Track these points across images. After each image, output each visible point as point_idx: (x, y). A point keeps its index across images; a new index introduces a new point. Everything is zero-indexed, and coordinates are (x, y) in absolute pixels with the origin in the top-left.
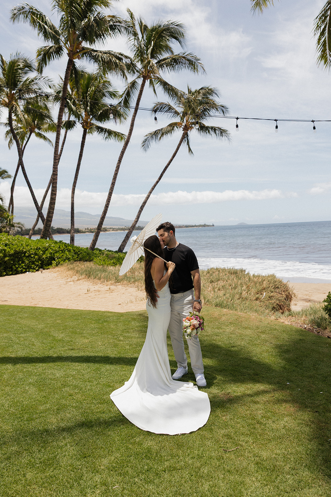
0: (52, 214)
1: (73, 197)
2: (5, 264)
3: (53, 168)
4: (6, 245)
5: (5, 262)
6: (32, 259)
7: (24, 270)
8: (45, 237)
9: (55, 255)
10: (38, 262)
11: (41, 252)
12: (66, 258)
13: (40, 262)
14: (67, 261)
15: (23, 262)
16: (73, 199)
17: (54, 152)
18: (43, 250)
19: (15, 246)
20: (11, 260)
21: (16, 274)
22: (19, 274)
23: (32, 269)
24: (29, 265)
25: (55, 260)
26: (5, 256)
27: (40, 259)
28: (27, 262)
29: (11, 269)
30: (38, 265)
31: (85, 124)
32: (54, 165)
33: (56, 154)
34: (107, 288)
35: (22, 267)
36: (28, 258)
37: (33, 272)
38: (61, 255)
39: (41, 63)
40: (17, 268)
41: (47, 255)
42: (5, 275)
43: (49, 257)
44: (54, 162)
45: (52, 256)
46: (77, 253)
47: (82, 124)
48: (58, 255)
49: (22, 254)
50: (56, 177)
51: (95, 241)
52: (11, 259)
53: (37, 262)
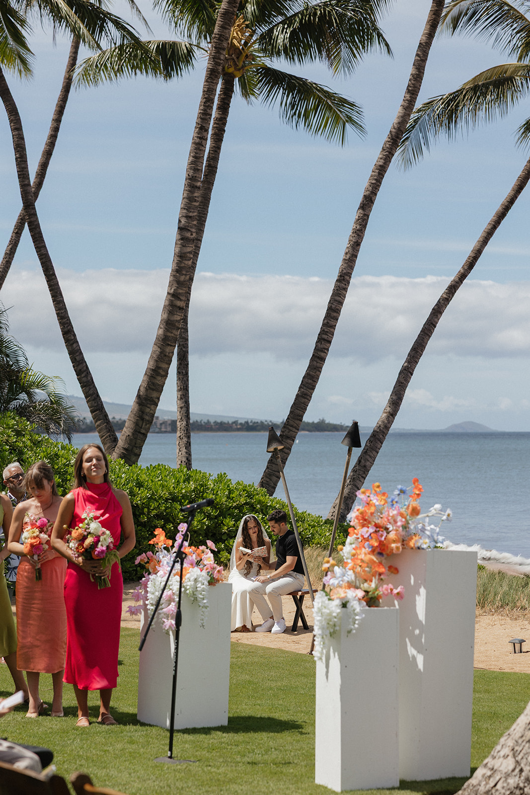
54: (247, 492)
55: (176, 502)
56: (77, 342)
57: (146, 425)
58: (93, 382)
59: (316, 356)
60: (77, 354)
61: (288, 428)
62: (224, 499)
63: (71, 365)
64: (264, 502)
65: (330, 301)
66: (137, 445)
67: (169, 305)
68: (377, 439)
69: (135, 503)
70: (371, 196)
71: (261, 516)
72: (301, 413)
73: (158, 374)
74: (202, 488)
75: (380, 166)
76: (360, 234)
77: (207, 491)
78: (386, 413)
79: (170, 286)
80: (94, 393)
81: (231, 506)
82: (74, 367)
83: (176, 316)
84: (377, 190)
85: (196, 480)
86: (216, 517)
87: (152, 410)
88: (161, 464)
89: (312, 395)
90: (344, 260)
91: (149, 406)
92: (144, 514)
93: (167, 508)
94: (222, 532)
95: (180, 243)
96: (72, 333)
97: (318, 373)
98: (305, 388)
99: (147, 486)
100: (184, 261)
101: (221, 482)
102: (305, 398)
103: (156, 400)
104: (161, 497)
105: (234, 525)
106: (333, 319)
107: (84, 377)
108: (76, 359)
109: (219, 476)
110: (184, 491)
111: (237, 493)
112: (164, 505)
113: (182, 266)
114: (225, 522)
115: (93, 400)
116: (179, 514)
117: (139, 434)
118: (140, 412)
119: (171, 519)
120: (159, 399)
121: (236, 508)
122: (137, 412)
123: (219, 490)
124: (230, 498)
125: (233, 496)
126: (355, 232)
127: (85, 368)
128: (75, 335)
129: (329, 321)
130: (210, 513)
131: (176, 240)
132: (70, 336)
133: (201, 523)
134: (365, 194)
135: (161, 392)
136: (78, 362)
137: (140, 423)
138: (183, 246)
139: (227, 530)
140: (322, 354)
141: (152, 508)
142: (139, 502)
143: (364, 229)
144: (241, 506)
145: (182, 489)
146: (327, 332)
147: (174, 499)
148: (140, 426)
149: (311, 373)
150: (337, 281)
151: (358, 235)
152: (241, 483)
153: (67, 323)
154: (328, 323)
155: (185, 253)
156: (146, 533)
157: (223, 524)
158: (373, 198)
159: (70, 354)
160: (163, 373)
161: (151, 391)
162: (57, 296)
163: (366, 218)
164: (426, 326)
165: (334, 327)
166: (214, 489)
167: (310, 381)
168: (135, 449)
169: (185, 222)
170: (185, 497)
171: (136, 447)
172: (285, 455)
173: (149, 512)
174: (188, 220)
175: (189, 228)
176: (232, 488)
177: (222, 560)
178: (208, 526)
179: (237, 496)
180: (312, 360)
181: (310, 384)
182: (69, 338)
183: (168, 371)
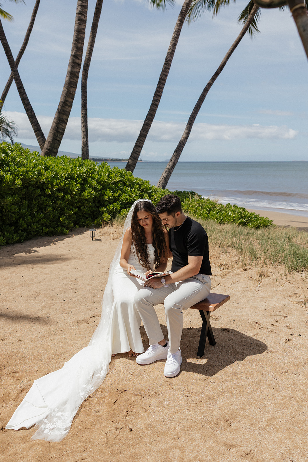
54: (121, 174)
55: (73, 180)
56: (26, 94)
57: (60, 135)
58: (35, 116)
59: (153, 104)
60: (26, 100)
61: (139, 142)
62: (106, 178)
63: (23, 106)
64: (131, 180)
65: (161, 75)
66: (55, 147)
67: (72, 62)
68: (179, 149)
69: (42, 181)
70: (182, 19)
71: (130, 189)
72: (146, 133)
73: (66, 105)
74: (91, 171)
75: (187, 3)
76: (176, 39)
77: (95, 173)
78: (183, 137)
79: (73, 50)
80: (36, 122)
81: (110, 183)
82: (24, 107)
83: (76, 69)
84: (185, 16)
85: (87, 166)
86: (101, 190)
87: (63, 126)
88: (65, 156)
89: (151, 124)
90: (168, 53)
91: (61, 124)
92: (49, 189)
93: (66, 184)
94: (105, 200)
95: (77, 22)
96: (23, 89)
97: (154, 112)
98: (148, 120)
99: (52, 169)
100: (80, 34)
101: (104, 167)
102: (148, 126)
103: (66, 121)
104: (62, 177)
105: (112, 195)
106: (162, 84)
107: (30, 113)
108: (25, 103)
109: (103, 164)
110: (78, 173)
111: (114, 174)
112: (64, 182)
113: (79, 37)
114: (106, 193)
115: (35, 125)
116: (75, 188)
117: (56, 141)
118: (57, 128)
119: (69, 192)
120: (67, 120)
121: (113, 184)
122: (54, 127)
123: (103, 172)
124: (109, 178)
125: (111, 176)
126: (174, 38)
127: (30, 108)
128: (24, 90)
129: (160, 85)
130: (97, 188)
131: (75, 21)
132: (22, 90)
133: (90, 194)
134: (179, 18)
135: (69, 116)
136: (27, 104)
137: (56, 134)
138: (79, 25)
139: (108, 198)
140: (157, 103)
141: (55, 184)
142: (45, 180)
143: (178, 37)
144: (117, 182)
145: (77, 171)
146: (159, 91)
147: (72, 178)
148: (56, 135)
149: (151, 112)
150: (164, 64)
151: (175, 40)
152: (116, 168)
153: (20, 83)
154: (160, 86)
155: (81, 29)
156: (51, 202)
157: (105, 195)
158: (183, 21)
159: (22, 100)
160: (69, 104)
161: (62, 115)
162: (13, 67)
163: (179, 31)
164: (201, 97)
165: (162, 88)
166: (99, 172)
167: (150, 117)
168: (53, 149)
169: (81, 9)
170: (79, 177)
171: (54, 148)
172: (138, 155)
173: (52, 187)
174: (82, 7)
175: (83, 13)
176: (111, 171)
177: (104, 219)
178: (95, 196)
179: (114, 176)
180: (151, 106)
181: (150, 118)
182: (21, 91)
183: (72, 104)
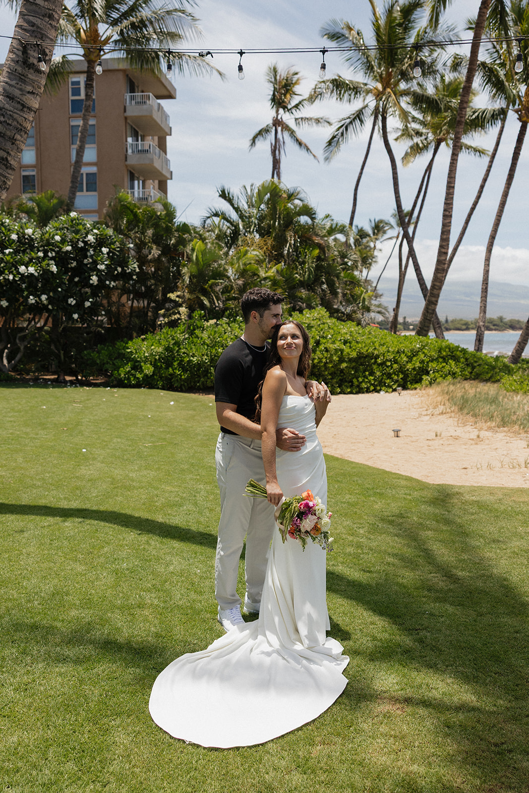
0: (437, 289)
1: (488, 260)
2: (342, 374)
3: (445, 203)
4: (345, 342)
5: (342, 371)
6: (387, 369)
7: (372, 388)
8: (424, 332)
9: (430, 365)
10: (398, 376)
11: (405, 359)
12: (449, 372)
13: (401, 376)
14: (449, 378)
15: (372, 374)
16: (487, 263)
17: (449, 174)
18: (410, 354)
19: (360, 345)
20: (353, 368)
21: (357, 393)
22: (363, 393)
23: (386, 386)
24: (382, 379)
25: (427, 373)
26: (342, 360)
27: (402, 370)
28: (378, 374)
29: (350, 384)
30: (397, 381)
31: (523, 112)
32: (446, 199)
33: (452, 177)
34: (474, 434)
35: (370, 382)
36: (380, 367)
37: (387, 392)
38: (441, 366)
39: (436, 6)
40: (361, 382)
41: (414, 364)
42: (340, 393)
43: (420, 368)
44: (446, 193)
45: (423, 366)
46: (472, 364)
47: (518, 114)
48: (434, 366)
49: (372, 359)
50: (449, 221)
51: (522, 344)
52: (352, 366)
53: (395, 374)
